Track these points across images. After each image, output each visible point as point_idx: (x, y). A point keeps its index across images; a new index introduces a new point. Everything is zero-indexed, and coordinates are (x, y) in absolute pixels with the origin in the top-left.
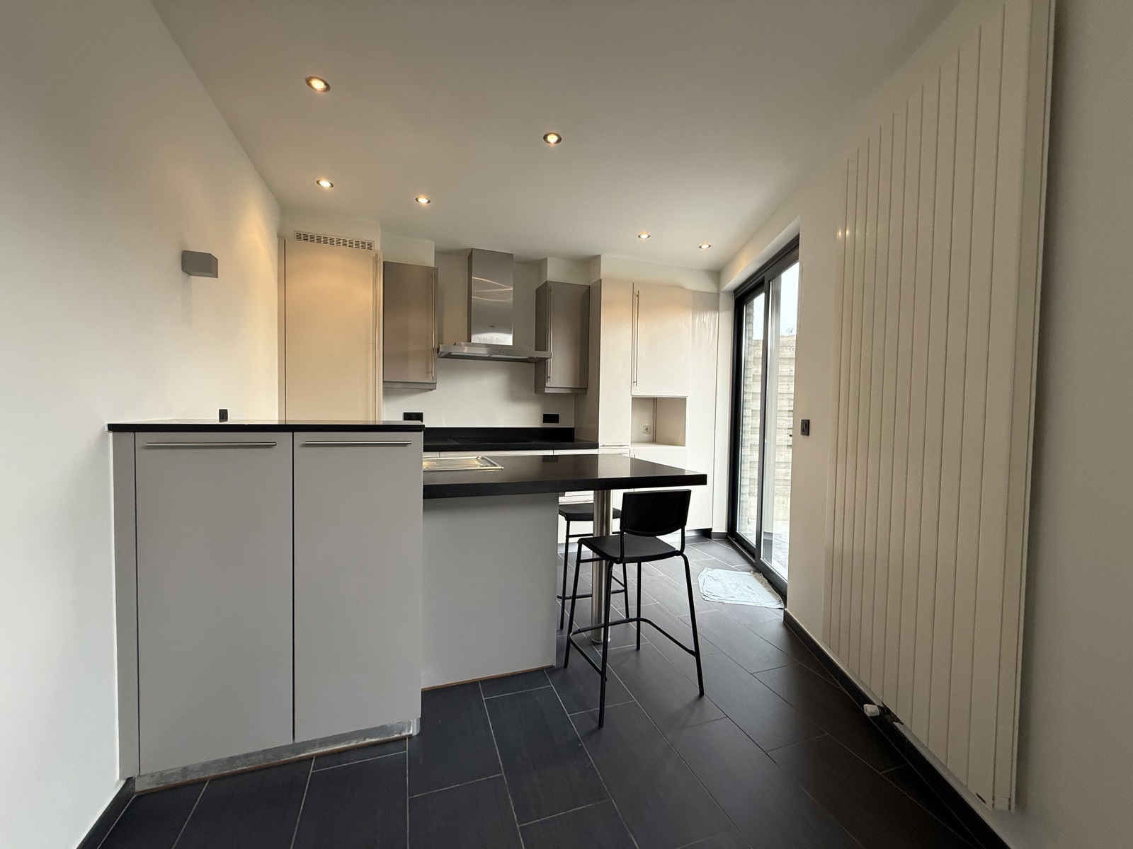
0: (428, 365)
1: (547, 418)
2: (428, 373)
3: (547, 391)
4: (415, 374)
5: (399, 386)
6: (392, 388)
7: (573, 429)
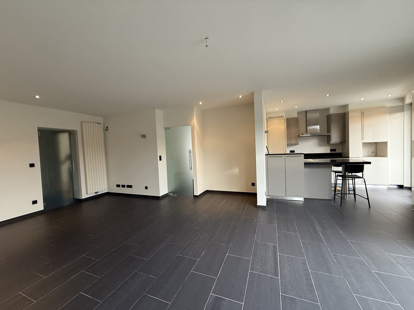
0: (296, 140)
1: (331, 150)
2: (296, 141)
3: (331, 143)
4: (293, 142)
5: (290, 145)
6: (289, 145)
7: (341, 153)
